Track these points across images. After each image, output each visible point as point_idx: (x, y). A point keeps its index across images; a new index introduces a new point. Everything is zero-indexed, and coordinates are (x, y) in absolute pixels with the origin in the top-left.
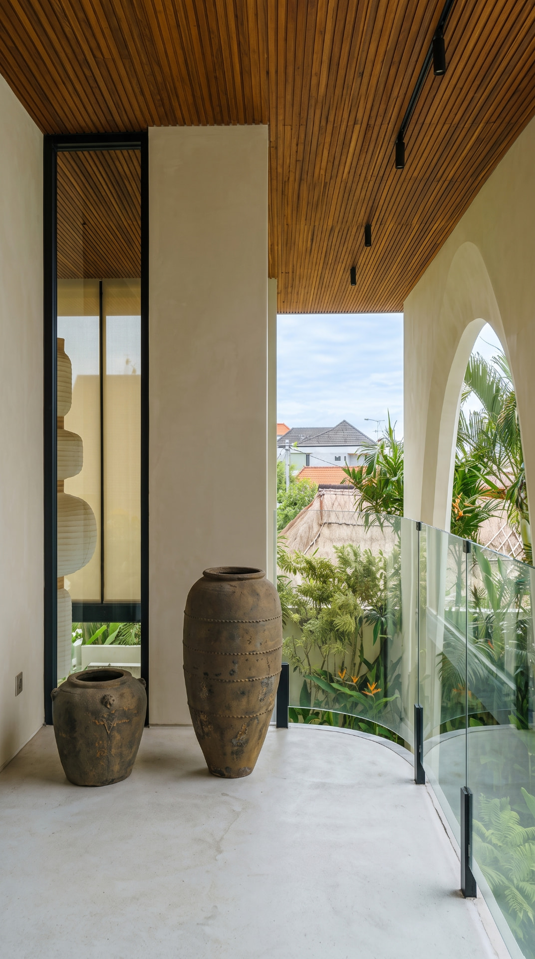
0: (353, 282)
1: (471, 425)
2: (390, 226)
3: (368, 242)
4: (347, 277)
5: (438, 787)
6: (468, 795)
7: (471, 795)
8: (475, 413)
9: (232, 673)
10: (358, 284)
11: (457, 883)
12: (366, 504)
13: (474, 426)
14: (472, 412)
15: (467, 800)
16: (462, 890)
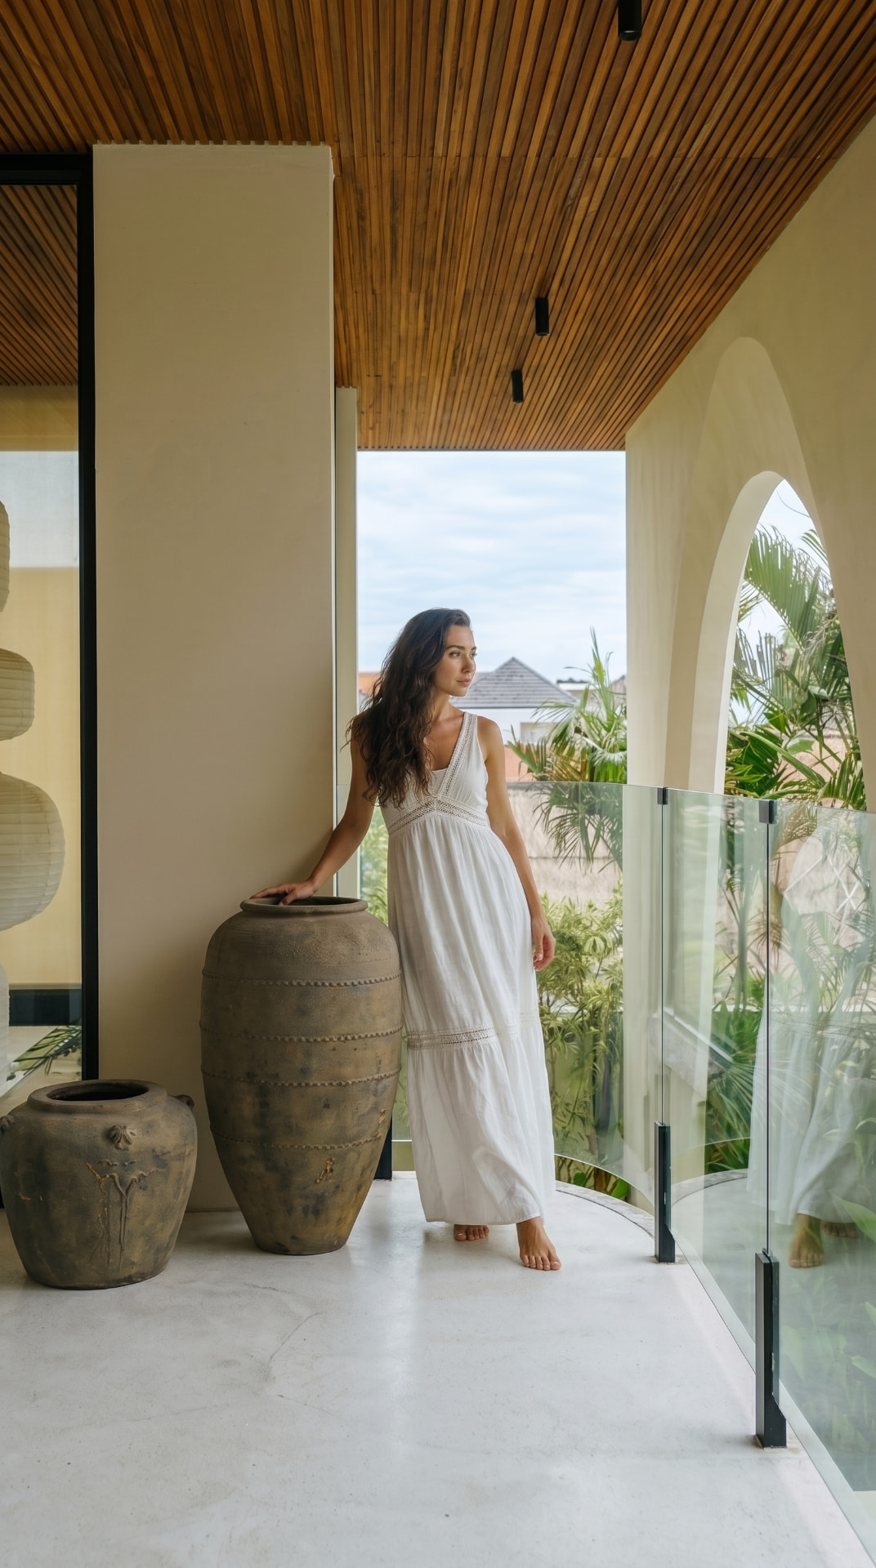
0: (518, 396)
1: (760, 654)
2: (584, 296)
3: (542, 326)
4: (506, 382)
5: (702, 1268)
6: (771, 1263)
7: (777, 1264)
8: (769, 638)
9: (305, 1072)
10: (527, 400)
11: (749, 1422)
12: (556, 812)
13: (765, 660)
14: (763, 635)
15: (769, 1273)
16: (758, 1435)
